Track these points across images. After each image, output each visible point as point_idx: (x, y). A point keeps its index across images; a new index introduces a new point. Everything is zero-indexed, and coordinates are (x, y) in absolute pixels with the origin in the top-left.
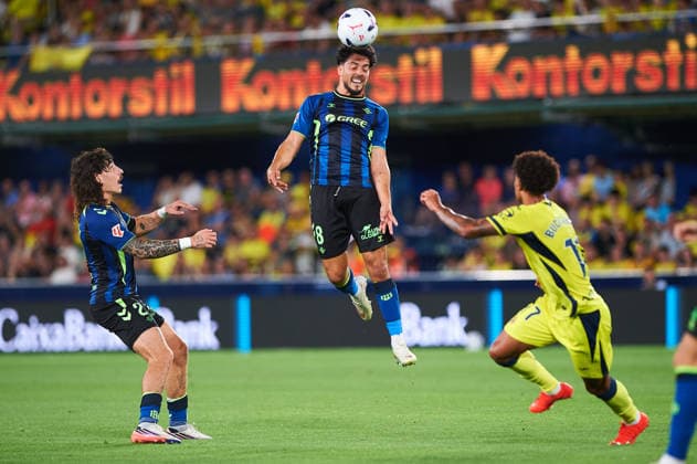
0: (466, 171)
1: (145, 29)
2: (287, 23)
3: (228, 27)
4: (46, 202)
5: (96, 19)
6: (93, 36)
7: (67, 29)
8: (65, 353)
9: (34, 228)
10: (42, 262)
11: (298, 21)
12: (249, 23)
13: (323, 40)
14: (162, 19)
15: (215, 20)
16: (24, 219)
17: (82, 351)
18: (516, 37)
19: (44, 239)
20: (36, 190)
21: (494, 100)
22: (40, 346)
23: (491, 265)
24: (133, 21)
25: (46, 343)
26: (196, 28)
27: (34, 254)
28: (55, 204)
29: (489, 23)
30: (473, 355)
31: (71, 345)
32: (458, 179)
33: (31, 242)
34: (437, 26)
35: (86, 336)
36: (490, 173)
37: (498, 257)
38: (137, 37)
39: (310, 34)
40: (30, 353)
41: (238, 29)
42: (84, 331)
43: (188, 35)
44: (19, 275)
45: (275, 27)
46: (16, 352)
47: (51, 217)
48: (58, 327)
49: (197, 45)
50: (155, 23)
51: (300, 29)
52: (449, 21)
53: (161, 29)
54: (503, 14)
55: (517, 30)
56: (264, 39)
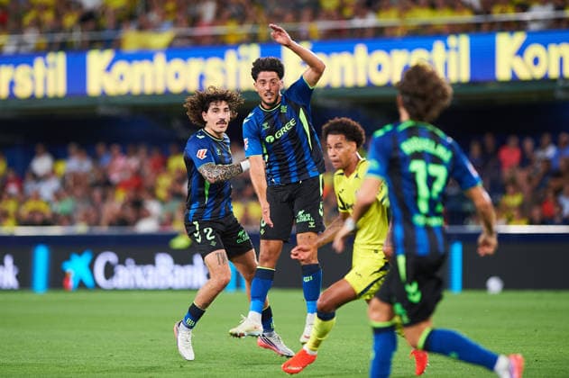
0: (489, 141)
1: (219, 18)
2: (339, 13)
3: (289, 16)
4: (133, 163)
5: (179, 9)
6: (176, 23)
7: (154, 17)
8: (156, 290)
9: (124, 185)
10: (130, 213)
11: (348, 12)
12: (307, 13)
13: (369, 28)
14: (233, 10)
15: (277, 10)
16: (115, 177)
17: (170, 289)
18: (534, 27)
19: (132, 194)
20: (125, 152)
21: (515, 80)
22: (135, 284)
23: (509, 221)
24: (209, 11)
25: (141, 282)
26: (263, 17)
27: (123, 207)
28: (141, 164)
29: (511, 15)
30: (494, 297)
31: (162, 284)
32: (483, 148)
33: (120, 197)
34: (467, 17)
35: (174, 276)
36: (513, 142)
37: (515, 213)
38: (213, 24)
39: (358, 23)
40: (126, 290)
41: (297, 19)
42: (173, 271)
43: (255, 23)
44: (111, 224)
45: (329, 17)
46: (115, 290)
47: (138, 175)
48: (149, 269)
49: (263, 31)
50: (227, 13)
51: (350, 18)
52: (476, 13)
53: (232, 17)
54: (524, 8)
55: (535, 21)
56: (320, 26)
